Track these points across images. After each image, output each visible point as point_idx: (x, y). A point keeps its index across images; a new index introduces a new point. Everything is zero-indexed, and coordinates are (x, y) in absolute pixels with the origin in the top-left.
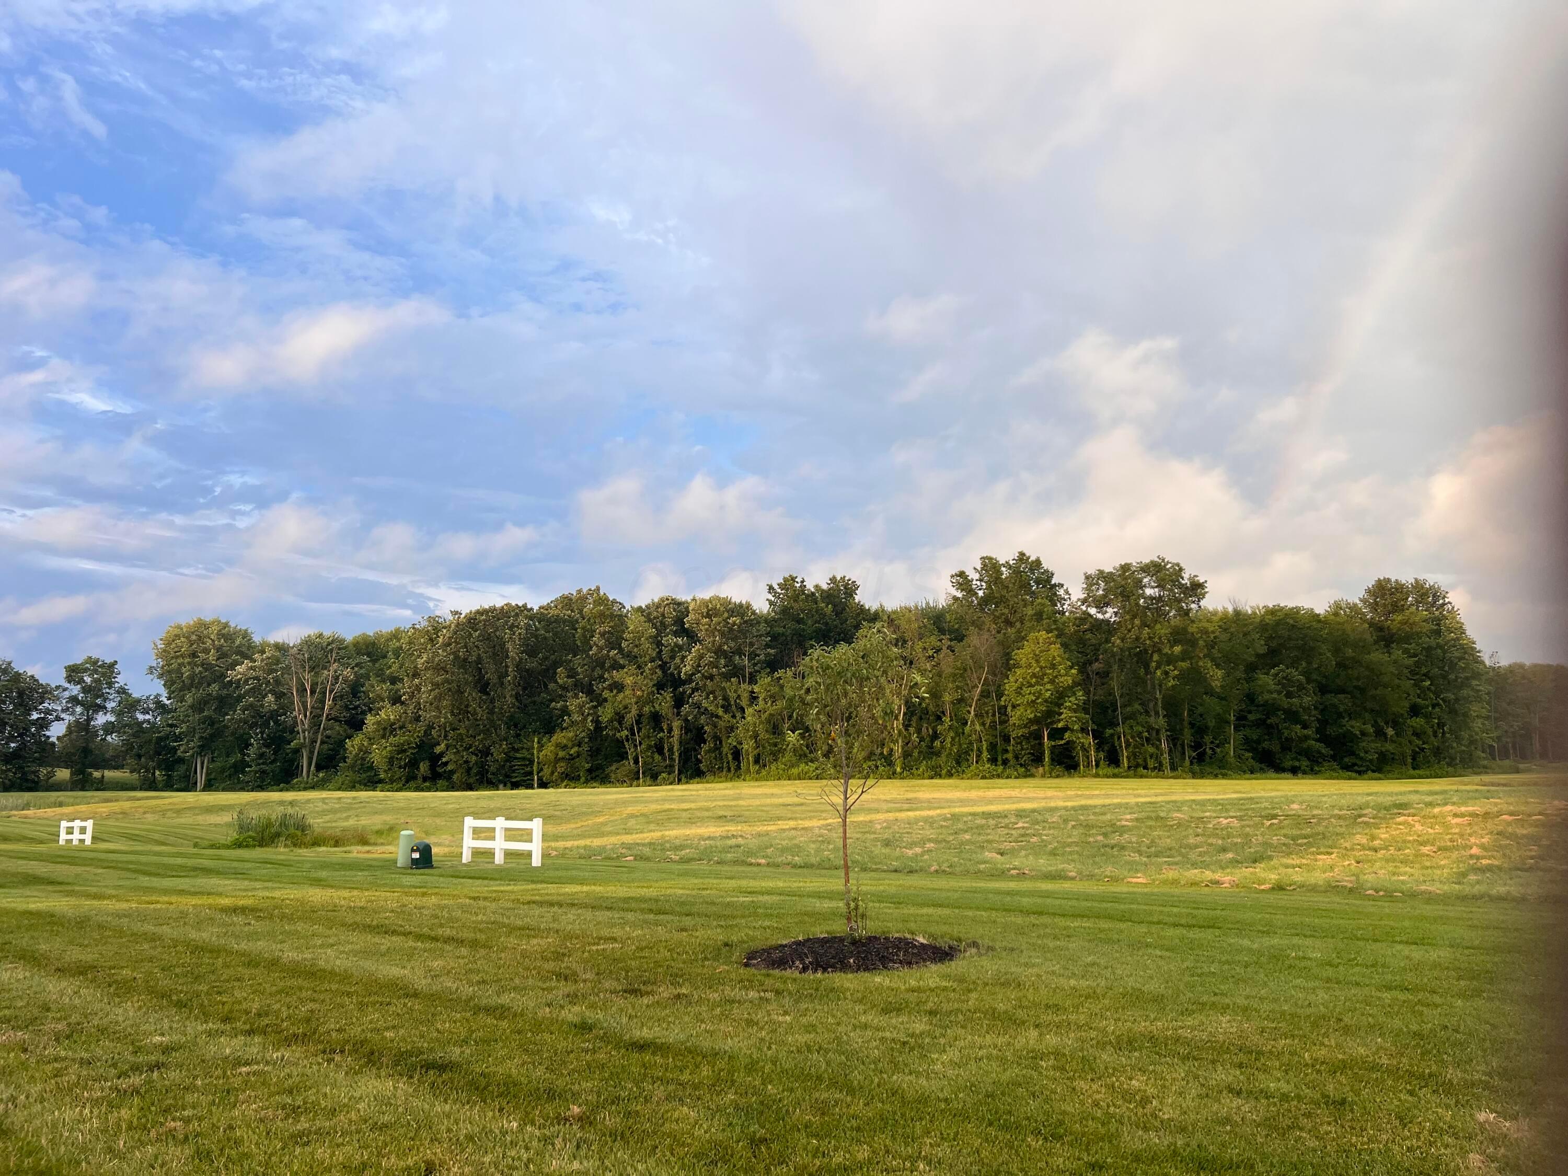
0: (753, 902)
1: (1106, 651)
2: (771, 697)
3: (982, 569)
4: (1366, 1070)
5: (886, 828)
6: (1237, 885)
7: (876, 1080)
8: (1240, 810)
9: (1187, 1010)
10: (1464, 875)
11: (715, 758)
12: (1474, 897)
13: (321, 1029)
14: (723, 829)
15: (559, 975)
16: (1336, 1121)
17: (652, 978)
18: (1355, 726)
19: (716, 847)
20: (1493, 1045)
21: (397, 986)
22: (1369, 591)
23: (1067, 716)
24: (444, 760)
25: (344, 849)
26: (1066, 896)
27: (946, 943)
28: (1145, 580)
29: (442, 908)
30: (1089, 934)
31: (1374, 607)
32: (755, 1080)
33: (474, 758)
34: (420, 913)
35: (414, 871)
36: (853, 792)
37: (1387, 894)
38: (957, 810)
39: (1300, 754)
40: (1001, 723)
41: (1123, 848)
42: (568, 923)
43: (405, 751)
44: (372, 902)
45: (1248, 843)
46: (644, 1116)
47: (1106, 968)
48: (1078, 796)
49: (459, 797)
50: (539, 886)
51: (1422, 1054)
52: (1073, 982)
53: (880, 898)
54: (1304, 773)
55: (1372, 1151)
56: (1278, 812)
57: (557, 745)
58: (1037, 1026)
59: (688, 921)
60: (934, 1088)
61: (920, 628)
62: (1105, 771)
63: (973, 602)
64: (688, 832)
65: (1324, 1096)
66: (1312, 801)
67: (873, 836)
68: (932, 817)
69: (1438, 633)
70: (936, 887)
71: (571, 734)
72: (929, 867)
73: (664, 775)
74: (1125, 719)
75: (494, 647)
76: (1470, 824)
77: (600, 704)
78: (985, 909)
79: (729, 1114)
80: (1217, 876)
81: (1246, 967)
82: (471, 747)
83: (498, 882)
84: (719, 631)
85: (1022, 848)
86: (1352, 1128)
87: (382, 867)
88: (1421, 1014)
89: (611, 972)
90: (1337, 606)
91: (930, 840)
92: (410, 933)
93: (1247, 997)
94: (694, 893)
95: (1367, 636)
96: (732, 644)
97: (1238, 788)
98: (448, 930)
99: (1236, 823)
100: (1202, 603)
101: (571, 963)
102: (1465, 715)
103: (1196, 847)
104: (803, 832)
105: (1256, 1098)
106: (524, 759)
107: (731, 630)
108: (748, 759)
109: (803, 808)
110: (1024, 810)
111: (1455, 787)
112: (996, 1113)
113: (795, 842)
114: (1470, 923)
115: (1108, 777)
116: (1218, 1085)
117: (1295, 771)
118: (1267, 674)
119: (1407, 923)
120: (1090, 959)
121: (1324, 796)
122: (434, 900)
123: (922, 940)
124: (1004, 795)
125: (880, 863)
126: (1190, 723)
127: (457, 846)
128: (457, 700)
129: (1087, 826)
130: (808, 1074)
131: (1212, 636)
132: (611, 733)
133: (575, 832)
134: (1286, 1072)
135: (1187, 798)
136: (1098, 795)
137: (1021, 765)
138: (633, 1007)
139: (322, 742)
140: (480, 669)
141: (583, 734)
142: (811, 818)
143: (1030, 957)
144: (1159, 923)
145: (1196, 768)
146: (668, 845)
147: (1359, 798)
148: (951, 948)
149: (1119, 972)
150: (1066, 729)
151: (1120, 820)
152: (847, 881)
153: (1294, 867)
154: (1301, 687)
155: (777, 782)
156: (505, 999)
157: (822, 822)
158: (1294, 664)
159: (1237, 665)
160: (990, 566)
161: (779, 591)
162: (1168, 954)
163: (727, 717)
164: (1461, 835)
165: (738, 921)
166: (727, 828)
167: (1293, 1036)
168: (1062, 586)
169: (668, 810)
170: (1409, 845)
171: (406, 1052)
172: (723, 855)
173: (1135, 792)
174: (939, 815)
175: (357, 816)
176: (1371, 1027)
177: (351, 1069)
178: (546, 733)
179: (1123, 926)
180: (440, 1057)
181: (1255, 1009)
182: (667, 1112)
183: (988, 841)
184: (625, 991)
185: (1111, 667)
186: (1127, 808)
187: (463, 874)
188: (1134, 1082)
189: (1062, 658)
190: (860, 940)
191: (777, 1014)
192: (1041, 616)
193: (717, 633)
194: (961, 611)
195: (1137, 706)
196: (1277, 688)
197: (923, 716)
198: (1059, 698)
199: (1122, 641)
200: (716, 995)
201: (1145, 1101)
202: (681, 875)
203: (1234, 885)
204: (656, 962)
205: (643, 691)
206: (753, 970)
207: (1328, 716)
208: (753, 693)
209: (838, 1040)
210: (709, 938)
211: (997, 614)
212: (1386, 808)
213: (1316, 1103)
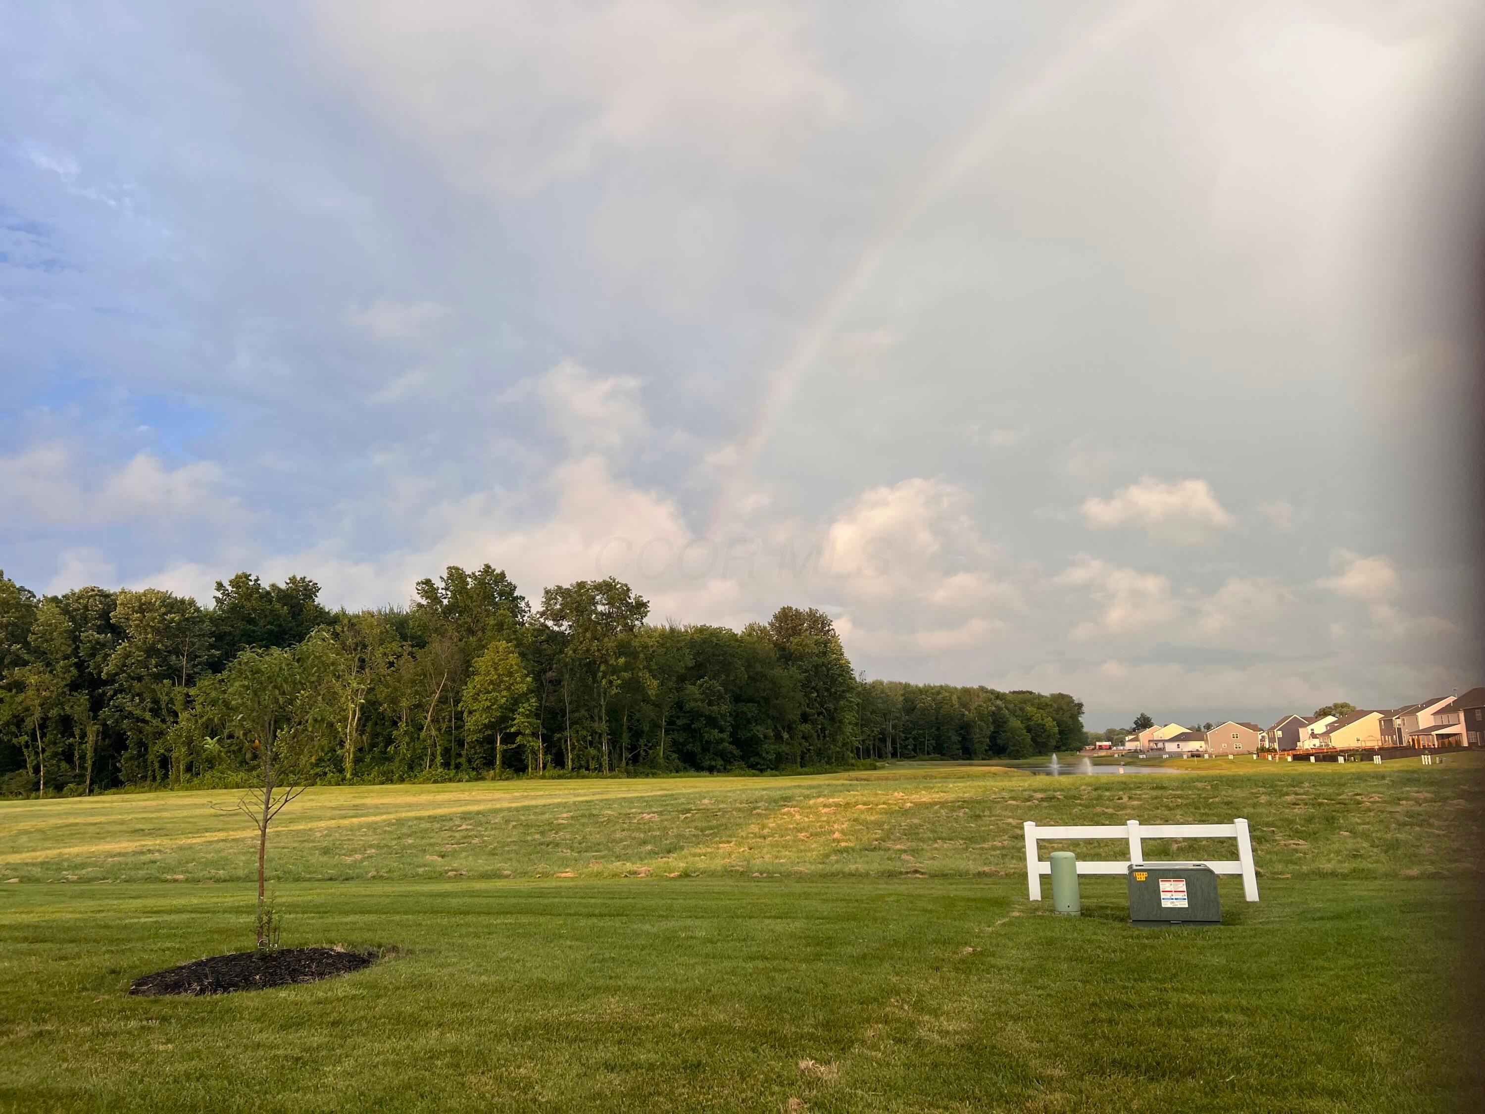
0: (156, 922)
1: (559, 661)
3: (448, 578)
4: (722, 1033)
5: (326, 835)
7: (258, 1103)
8: (662, 806)
9: (583, 995)
10: (827, 856)
11: (138, 767)
12: (833, 875)
14: (137, 844)
16: (689, 1083)
17: (11, 1015)
18: (759, 730)
19: (126, 864)
20: (822, 1001)
22: (775, 617)
23: (519, 722)
26: (496, 894)
27: (366, 949)
28: (598, 597)
30: (508, 930)
31: (779, 630)
36: (276, 801)
37: (769, 876)
38: (404, 815)
39: (716, 754)
40: (457, 728)
41: (557, 845)
45: (665, 835)
47: (518, 961)
48: (523, 797)
51: (769, 1014)
52: (484, 978)
53: (292, 908)
54: (719, 771)
56: (692, 806)
58: (440, 1025)
59: (70, 949)
60: (320, 1103)
61: (382, 633)
62: (551, 773)
63: (437, 610)
64: (93, 849)
65: (683, 1062)
66: (719, 796)
67: (311, 845)
68: (376, 823)
69: (824, 653)
70: (369, 893)
72: (367, 873)
73: (71, 785)
74: (572, 724)
76: (835, 813)
78: (413, 913)
80: (635, 868)
81: (642, 950)
84: (152, 627)
85: (463, 850)
86: (702, 1087)
88: (773, 979)
90: (751, 628)
91: (371, 846)
93: (637, 978)
94: (86, 916)
95: (772, 654)
96: (168, 642)
97: (664, 786)
99: (657, 818)
100: (645, 621)
102: (841, 722)
103: (621, 841)
104: (233, 843)
105: (627, 1071)
107: (168, 627)
108: (178, 767)
109: (237, 818)
110: (469, 813)
113: (223, 854)
114: (824, 897)
115: (553, 778)
116: (596, 1063)
117: (711, 770)
118: (694, 684)
119: (778, 901)
120: (504, 954)
121: (730, 791)
123: (339, 949)
124: (453, 799)
125: (314, 872)
126: (629, 728)
129: (527, 825)
131: (651, 650)
134: (657, 1043)
135: (619, 796)
136: (542, 796)
137: (473, 769)
142: (245, 828)
143: (447, 957)
144: (575, 914)
145: (631, 768)
146: (65, 864)
147: (757, 792)
148: (370, 954)
149: (528, 965)
150: (518, 733)
151: (557, 819)
152: (261, 893)
153: (700, 855)
154: (720, 697)
155: (210, 791)
158: (715, 677)
159: (670, 676)
160: (456, 576)
161: (229, 588)
162: (578, 943)
163: (156, 722)
164: (828, 822)
165: (133, 944)
166: (143, 843)
167: (668, 1010)
168: (524, 598)
169: (72, 825)
170: (790, 832)
172: (133, 873)
173: (577, 792)
174: (384, 821)
176: (733, 994)
179: (542, 919)
181: (642, 988)
183: (431, 845)
185: (562, 676)
186: (565, 807)
188: (521, 1070)
189: (519, 667)
190: (270, 955)
191: (158, 1043)
192: (502, 626)
193: (149, 630)
194: (425, 618)
195: (583, 712)
196: (701, 697)
197: (379, 722)
198: (514, 705)
199: (574, 652)
200: (88, 1029)
201: (529, 1086)
202: (76, 897)
203: (650, 874)
204: (19, 997)
205: (53, 691)
206: (140, 998)
207: (740, 721)
208: (189, 696)
209: (223, 1064)
210: (93, 966)
211: (460, 622)
212: (775, 801)
213: (675, 1069)
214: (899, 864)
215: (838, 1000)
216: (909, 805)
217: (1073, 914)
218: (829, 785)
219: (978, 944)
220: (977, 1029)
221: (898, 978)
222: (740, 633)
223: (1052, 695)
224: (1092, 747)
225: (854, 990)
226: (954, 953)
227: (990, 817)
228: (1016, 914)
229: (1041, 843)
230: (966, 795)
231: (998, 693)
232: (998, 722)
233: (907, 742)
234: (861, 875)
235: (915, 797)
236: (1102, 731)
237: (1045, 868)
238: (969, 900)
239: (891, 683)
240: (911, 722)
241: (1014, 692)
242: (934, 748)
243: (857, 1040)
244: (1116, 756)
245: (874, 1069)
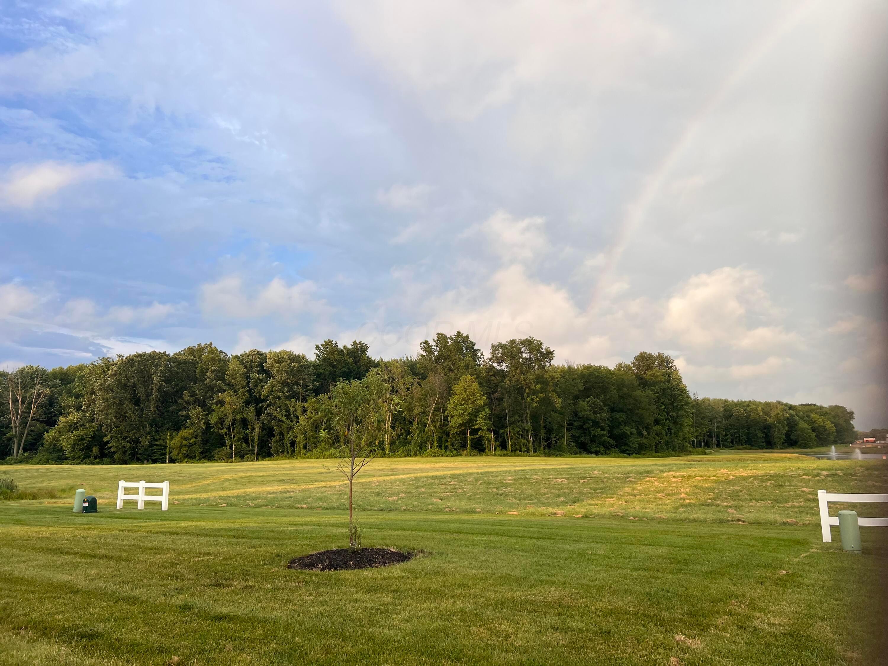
0: (296, 530)
1: (501, 387)
2: (315, 410)
3: (437, 340)
4: (622, 614)
5: (378, 485)
6: (565, 515)
7: (360, 632)
8: (568, 474)
9: (533, 585)
10: (677, 508)
11: (280, 446)
12: (682, 520)
13: (13, 615)
14: (282, 487)
15: (172, 577)
16: (605, 642)
17: (231, 576)
18: (628, 429)
19: (277, 498)
20: (685, 599)
21: (65, 587)
22: (636, 359)
23: (480, 422)
24: (109, 445)
25: (39, 501)
26: (474, 523)
27: (406, 550)
28: (523, 349)
29: (100, 537)
30: (485, 544)
31: (638, 368)
32: (288, 635)
33: (129, 445)
34: (86, 540)
35: (85, 514)
36: (357, 465)
37: (640, 519)
38: (418, 475)
39: (600, 444)
40: (445, 425)
41: (507, 495)
42: (181, 545)
43: (83, 440)
44: (54, 534)
45: (571, 492)
46: (219, 660)
47: (492, 562)
48: (484, 466)
49: (118, 468)
50: (165, 522)
51: (651, 605)
52: (474, 571)
53: (371, 526)
54: (602, 454)
55: (622, 658)
56: (587, 475)
57: (182, 437)
58: (453, 597)
59: (256, 542)
60: (392, 635)
61: (402, 372)
62: (499, 453)
63: (432, 358)
64: (261, 489)
65: (600, 629)
66: (604, 470)
67: (370, 490)
68: (404, 479)
69: (669, 381)
70: (404, 519)
71: (191, 431)
72: (401, 507)
73: (248, 456)
74: (510, 424)
75: (144, 377)
76: (681, 482)
77: (209, 413)
78: (430, 531)
79: (271, 656)
80: (554, 511)
81: (565, 560)
82: (127, 437)
83: (138, 521)
84: (284, 371)
85: (453, 496)
86: (613, 646)
87: (63, 512)
88: (651, 583)
89: (206, 574)
90: (620, 366)
91: (402, 492)
92: (78, 553)
93: (565, 577)
94: (261, 525)
95: (634, 382)
96: (293, 379)
97: (568, 462)
98: (103, 551)
99: (565, 481)
100: (552, 362)
101: (182, 569)
102: (681, 424)
103: (545, 494)
104: (329, 489)
105: (566, 632)
106: (160, 445)
107: (292, 370)
108: (299, 446)
109: (331, 475)
110: (455, 475)
111: (675, 462)
112: (426, 647)
113: (325, 494)
114: (678, 534)
115: (501, 456)
116: (546, 626)
117: (597, 453)
118: (584, 401)
119: (648, 535)
120: (484, 558)
121: (611, 467)
122: (96, 532)
123: (392, 549)
124: (445, 466)
125: (373, 506)
126: (544, 427)
127: (114, 499)
128: (119, 409)
129: (488, 483)
130: (321, 630)
131: (556, 380)
132: (216, 430)
133: (191, 490)
134: (582, 617)
135: (541, 467)
136: (495, 466)
137: (455, 449)
138: (218, 594)
139: (28, 434)
140: (135, 390)
141: (199, 431)
142: (335, 481)
143: (452, 558)
144: (523, 537)
145: (547, 451)
146: (248, 497)
147: (628, 468)
148: (409, 554)
149: (499, 565)
150: (479, 429)
151: (505, 480)
152: (351, 517)
153: (594, 505)
154: (601, 409)
155: (316, 460)
156: (136, 593)
157: (341, 483)
158: (597, 396)
159: (569, 396)
160: (441, 338)
161: (322, 348)
162: (526, 554)
163: (288, 422)
164: (677, 487)
165: (286, 541)
166: (285, 487)
167: (587, 597)
168: (480, 350)
169: (249, 476)
170: (651, 493)
171: (68, 628)
172: (281, 503)
173: (515, 464)
174: (408, 478)
175: (49, 480)
176: (626, 590)
177: (31, 639)
178: (175, 430)
179: (503, 539)
180: (91, 630)
181: (569, 583)
182: (233, 657)
183: (434, 492)
184: (214, 585)
185: (504, 395)
186: (509, 473)
187: (116, 516)
188: (502, 626)
189: (479, 390)
190: (357, 551)
191: (305, 595)
192: (468, 367)
193: (283, 372)
194: (426, 363)
195: (517, 417)
196: (589, 408)
197: (402, 422)
198: (476, 412)
199: (510, 381)
200: (269, 586)
201: (508, 636)
202: (255, 515)
203: (563, 515)
204: (234, 567)
205: (237, 406)
206: (293, 570)
207: (614, 424)
208: (304, 407)
209: (340, 609)
210: (268, 552)
211: (444, 365)
212: (641, 473)
213: (596, 633)
214: (726, 515)
215: (696, 598)
216: (731, 477)
217: (856, 552)
218: (676, 464)
219: (790, 568)
220: (795, 624)
221: (736, 587)
222: (613, 369)
223: (830, 406)
224: (861, 441)
225: (707, 593)
226: (773, 573)
227: (789, 486)
228: (814, 550)
229: (830, 505)
230: (771, 472)
231: (791, 405)
232: (791, 424)
233: (726, 437)
234: (701, 521)
235: (736, 473)
236: (868, 430)
237: (835, 521)
238: (779, 540)
239: (715, 399)
240: (730, 424)
241: (802, 405)
242: (746, 441)
243: (712, 625)
244: (879, 447)
245: (725, 644)
